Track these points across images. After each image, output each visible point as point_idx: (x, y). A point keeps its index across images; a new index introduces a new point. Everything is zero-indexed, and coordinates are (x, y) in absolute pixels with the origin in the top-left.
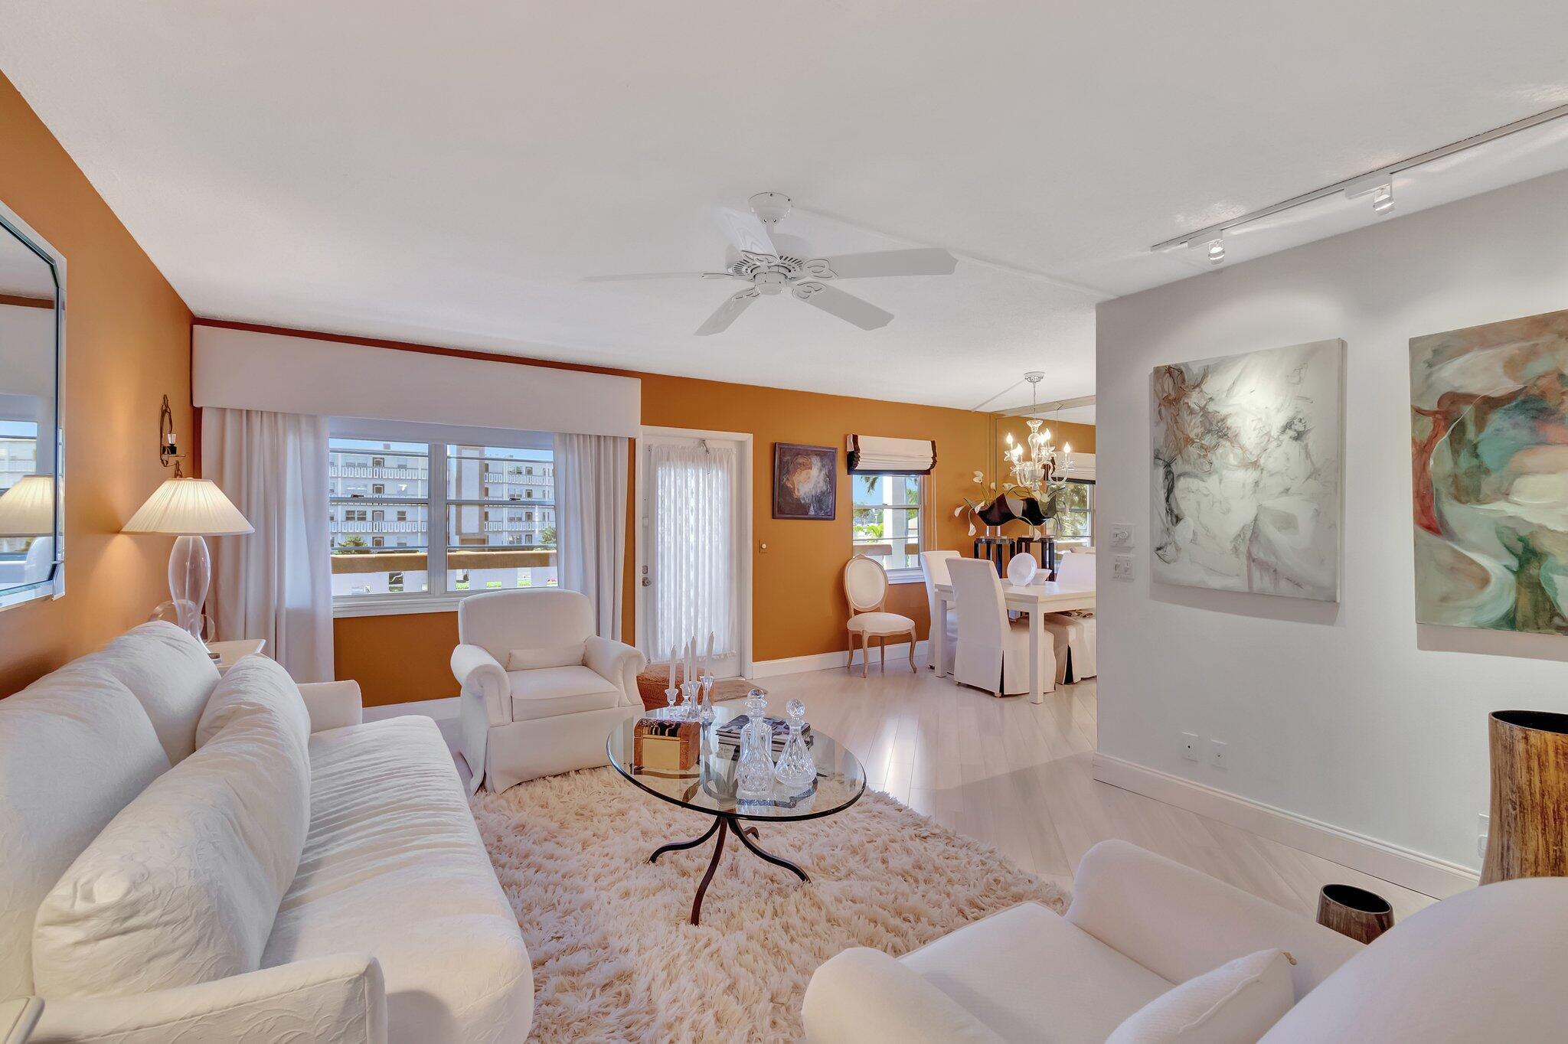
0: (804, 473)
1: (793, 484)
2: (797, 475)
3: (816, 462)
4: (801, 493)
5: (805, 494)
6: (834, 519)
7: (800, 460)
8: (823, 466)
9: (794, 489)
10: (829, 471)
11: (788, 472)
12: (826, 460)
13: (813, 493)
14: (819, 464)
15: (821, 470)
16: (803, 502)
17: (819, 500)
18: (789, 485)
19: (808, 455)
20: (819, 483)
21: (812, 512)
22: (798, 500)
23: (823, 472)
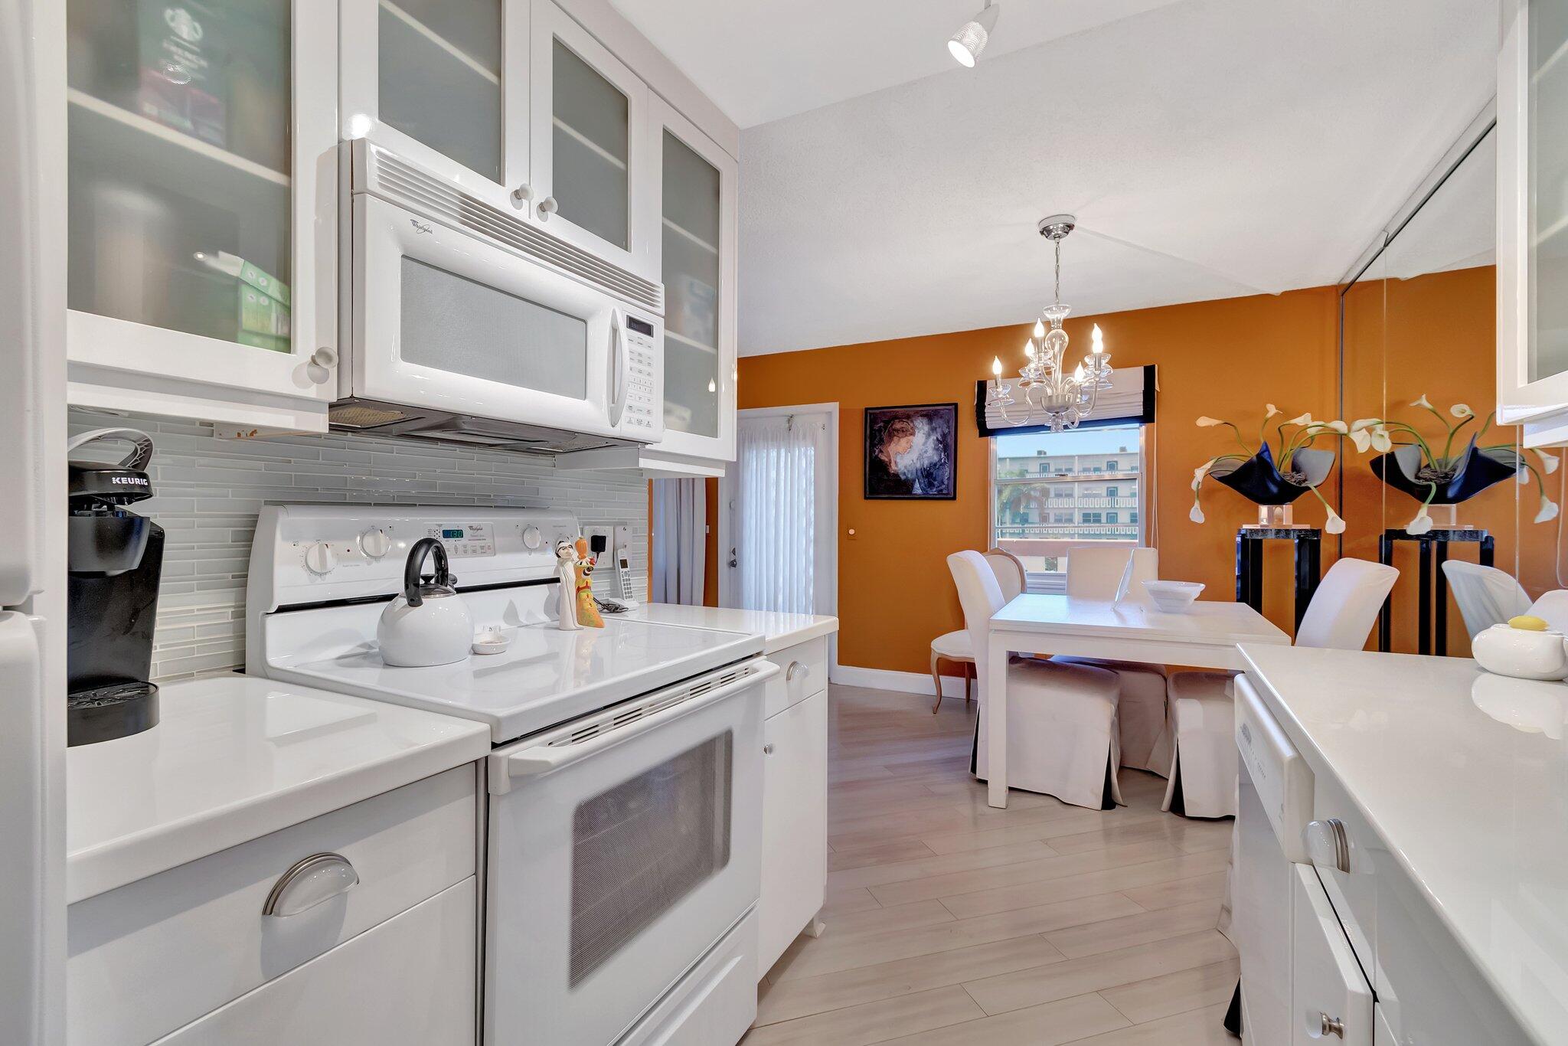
0: (903, 442)
1: (889, 456)
2: (893, 445)
3: (922, 427)
4: (899, 466)
5: (905, 467)
6: (954, 498)
7: (898, 425)
8: (933, 429)
9: (890, 463)
10: (944, 436)
11: (881, 442)
12: (937, 422)
13: (918, 466)
14: (926, 428)
15: (928, 436)
16: (903, 477)
17: (928, 474)
18: (883, 458)
19: (908, 417)
20: (926, 452)
21: (917, 490)
22: (896, 475)
23: (933, 437)
